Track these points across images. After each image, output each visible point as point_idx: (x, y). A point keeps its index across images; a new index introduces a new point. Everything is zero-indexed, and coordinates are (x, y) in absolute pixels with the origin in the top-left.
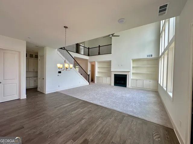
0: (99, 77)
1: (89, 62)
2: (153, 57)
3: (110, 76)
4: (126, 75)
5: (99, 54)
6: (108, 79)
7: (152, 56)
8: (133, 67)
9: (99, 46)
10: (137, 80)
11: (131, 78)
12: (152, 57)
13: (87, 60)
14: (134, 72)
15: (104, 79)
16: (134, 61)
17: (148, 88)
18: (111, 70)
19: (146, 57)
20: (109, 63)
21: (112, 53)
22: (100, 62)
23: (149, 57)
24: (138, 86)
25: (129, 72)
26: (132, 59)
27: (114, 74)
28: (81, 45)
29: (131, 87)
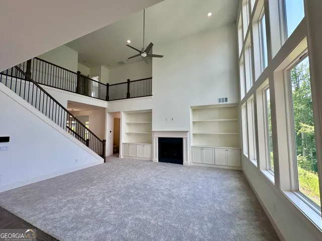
0: (129, 144)
1: (109, 113)
2: (229, 102)
3: (150, 142)
4: (181, 139)
5: (128, 97)
6: (147, 147)
7: (226, 100)
8: (193, 122)
9: (128, 80)
10: (202, 149)
11: (192, 145)
12: (226, 103)
13: (105, 108)
14: (197, 132)
15: (139, 147)
16: (196, 110)
17: (225, 164)
18: (153, 130)
19: (217, 103)
20: (148, 114)
21: (153, 94)
22: (130, 114)
23: (221, 103)
24: (204, 162)
25: (187, 132)
26: (191, 107)
27: (159, 138)
28: (93, 78)
29: (192, 164)
